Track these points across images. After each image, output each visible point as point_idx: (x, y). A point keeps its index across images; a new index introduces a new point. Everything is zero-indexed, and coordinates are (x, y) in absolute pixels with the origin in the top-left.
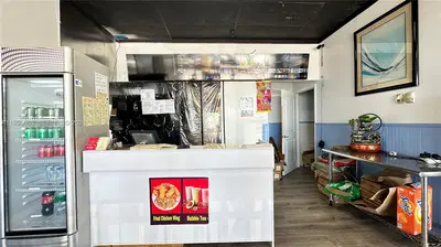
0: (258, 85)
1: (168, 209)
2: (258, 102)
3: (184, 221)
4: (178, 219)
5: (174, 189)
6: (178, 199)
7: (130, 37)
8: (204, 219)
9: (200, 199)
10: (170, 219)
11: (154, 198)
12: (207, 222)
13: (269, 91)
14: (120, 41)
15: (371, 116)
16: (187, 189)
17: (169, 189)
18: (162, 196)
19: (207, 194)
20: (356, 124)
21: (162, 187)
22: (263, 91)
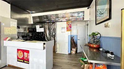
0: (67, 23)
1: (21, 58)
2: (67, 28)
3: (24, 62)
4: (22, 61)
5: (22, 53)
6: (23, 56)
7: (34, 12)
8: (28, 62)
9: (27, 57)
10: (21, 61)
11: (18, 54)
12: (29, 63)
13: (71, 25)
14: (32, 13)
15: (96, 33)
16: (25, 53)
17: (21, 52)
18: (19, 54)
19: (29, 55)
20: (91, 36)
21: (19, 52)
22: (69, 25)
